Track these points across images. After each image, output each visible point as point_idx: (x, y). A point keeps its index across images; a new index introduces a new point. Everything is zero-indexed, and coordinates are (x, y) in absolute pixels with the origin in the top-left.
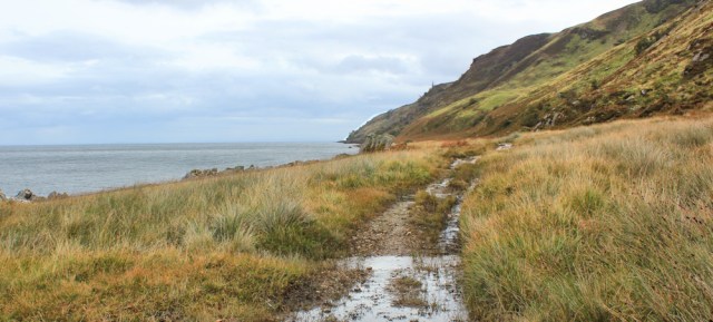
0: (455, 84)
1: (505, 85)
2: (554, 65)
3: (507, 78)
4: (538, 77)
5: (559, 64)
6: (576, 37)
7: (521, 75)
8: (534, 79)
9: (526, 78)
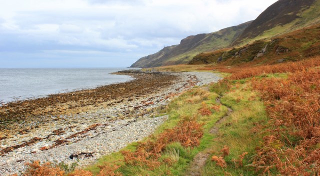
0: (179, 46)
1: (193, 50)
2: (207, 45)
3: (193, 48)
4: (203, 48)
5: (209, 45)
6: (214, 36)
7: (198, 47)
8: (201, 49)
9: (199, 49)
